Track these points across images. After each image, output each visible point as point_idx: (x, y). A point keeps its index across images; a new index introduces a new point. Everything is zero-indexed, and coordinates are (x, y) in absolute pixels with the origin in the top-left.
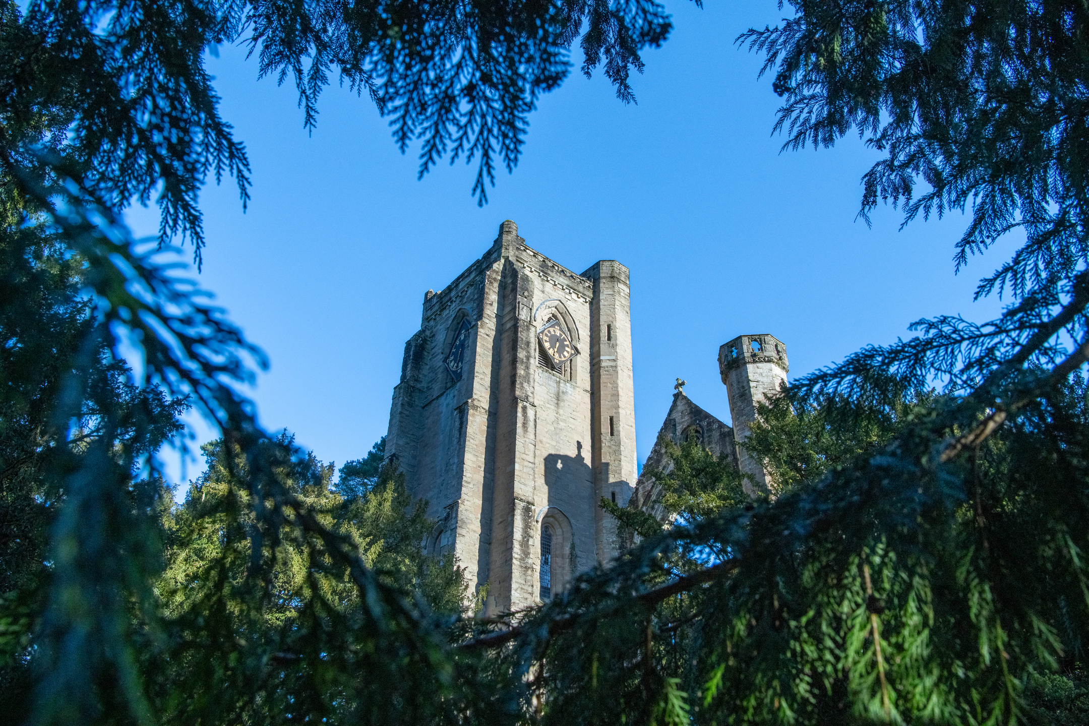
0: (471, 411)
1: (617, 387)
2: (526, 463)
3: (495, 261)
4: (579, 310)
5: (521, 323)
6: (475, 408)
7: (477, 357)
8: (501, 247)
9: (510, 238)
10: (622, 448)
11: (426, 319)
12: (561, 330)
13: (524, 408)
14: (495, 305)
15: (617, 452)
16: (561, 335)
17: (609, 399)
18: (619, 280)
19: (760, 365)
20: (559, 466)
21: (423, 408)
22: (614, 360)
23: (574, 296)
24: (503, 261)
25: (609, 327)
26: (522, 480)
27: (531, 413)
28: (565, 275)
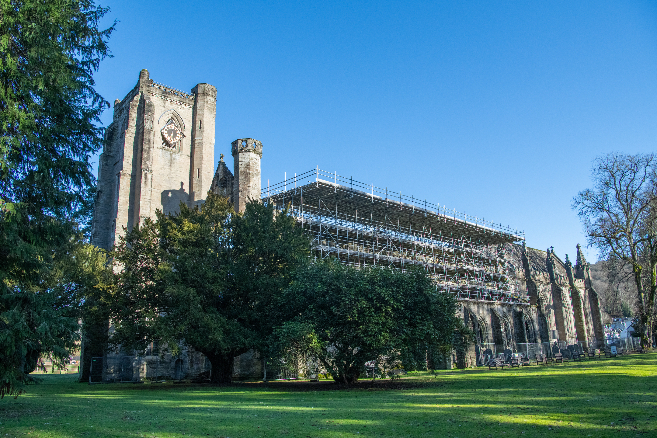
0: (122, 177)
1: (202, 154)
2: (146, 200)
3: (136, 95)
4: (186, 113)
5: (145, 131)
6: (124, 174)
7: (125, 149)
8: (139, 86)
9: (144, 81)
10: (203, 184)
11: (115, 117)
12: (175, 125)
13: (146, 174)
14: (135, 120)
15: (200, 186)
16: (175, 128)
17: (198, 160)
18: (208, 95)
19: (245, 153)
20: (170, 195)
21: (114, 165)
22: (202, 140)
23: (183, 106)
24: (140, 94)
25: (201, 121)
26: (144, 208)
27: (149, 176)
28: (178, 95)
